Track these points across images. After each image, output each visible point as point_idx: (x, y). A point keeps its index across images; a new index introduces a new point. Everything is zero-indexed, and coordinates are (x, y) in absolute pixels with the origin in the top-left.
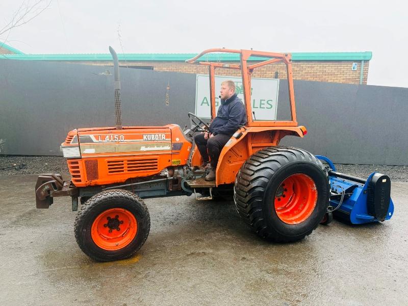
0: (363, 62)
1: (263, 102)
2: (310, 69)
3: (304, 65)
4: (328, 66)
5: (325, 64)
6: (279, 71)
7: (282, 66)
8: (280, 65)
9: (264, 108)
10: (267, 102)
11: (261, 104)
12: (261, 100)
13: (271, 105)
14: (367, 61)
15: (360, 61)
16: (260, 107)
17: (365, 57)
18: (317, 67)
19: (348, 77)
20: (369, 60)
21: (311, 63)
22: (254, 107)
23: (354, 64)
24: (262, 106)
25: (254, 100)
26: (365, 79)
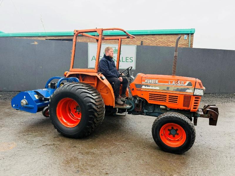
0: (190, 34)
1: (127, 59)
2: (161, 39)
3: (157, 37)
4: (170, 37)
5: (169, 36)
6: (143, 41)
7: (145, 37)
8: (144, 37)
9: (128, 62)
10: (130, 59)
11: (126, 60)
12: (126, 58)
13: (132, 60)
14: (192, 34)
15: (188, 34)
16: (126, 61)
17: (191, 31)
18: (165, 37)
19: (182, 43)
20: (193, 33)
21: (161, 36)
22: (122, 61)
23: (185, 35)
24: (127, 61)
25: (122, 57)
26: (192, 44)
